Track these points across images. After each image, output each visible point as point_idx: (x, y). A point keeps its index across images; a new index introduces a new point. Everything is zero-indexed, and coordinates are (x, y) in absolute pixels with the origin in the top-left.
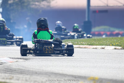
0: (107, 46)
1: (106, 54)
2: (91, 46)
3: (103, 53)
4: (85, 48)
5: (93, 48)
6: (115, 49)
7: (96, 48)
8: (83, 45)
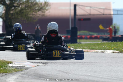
0: (106, 50)
1: (110, 57)
2: (92, 50)
3: (107, 57)
4: (87, 52)
5: (95, 52)
6: (114, 52)
7: (97, 52)
8: (85, 49)
